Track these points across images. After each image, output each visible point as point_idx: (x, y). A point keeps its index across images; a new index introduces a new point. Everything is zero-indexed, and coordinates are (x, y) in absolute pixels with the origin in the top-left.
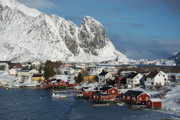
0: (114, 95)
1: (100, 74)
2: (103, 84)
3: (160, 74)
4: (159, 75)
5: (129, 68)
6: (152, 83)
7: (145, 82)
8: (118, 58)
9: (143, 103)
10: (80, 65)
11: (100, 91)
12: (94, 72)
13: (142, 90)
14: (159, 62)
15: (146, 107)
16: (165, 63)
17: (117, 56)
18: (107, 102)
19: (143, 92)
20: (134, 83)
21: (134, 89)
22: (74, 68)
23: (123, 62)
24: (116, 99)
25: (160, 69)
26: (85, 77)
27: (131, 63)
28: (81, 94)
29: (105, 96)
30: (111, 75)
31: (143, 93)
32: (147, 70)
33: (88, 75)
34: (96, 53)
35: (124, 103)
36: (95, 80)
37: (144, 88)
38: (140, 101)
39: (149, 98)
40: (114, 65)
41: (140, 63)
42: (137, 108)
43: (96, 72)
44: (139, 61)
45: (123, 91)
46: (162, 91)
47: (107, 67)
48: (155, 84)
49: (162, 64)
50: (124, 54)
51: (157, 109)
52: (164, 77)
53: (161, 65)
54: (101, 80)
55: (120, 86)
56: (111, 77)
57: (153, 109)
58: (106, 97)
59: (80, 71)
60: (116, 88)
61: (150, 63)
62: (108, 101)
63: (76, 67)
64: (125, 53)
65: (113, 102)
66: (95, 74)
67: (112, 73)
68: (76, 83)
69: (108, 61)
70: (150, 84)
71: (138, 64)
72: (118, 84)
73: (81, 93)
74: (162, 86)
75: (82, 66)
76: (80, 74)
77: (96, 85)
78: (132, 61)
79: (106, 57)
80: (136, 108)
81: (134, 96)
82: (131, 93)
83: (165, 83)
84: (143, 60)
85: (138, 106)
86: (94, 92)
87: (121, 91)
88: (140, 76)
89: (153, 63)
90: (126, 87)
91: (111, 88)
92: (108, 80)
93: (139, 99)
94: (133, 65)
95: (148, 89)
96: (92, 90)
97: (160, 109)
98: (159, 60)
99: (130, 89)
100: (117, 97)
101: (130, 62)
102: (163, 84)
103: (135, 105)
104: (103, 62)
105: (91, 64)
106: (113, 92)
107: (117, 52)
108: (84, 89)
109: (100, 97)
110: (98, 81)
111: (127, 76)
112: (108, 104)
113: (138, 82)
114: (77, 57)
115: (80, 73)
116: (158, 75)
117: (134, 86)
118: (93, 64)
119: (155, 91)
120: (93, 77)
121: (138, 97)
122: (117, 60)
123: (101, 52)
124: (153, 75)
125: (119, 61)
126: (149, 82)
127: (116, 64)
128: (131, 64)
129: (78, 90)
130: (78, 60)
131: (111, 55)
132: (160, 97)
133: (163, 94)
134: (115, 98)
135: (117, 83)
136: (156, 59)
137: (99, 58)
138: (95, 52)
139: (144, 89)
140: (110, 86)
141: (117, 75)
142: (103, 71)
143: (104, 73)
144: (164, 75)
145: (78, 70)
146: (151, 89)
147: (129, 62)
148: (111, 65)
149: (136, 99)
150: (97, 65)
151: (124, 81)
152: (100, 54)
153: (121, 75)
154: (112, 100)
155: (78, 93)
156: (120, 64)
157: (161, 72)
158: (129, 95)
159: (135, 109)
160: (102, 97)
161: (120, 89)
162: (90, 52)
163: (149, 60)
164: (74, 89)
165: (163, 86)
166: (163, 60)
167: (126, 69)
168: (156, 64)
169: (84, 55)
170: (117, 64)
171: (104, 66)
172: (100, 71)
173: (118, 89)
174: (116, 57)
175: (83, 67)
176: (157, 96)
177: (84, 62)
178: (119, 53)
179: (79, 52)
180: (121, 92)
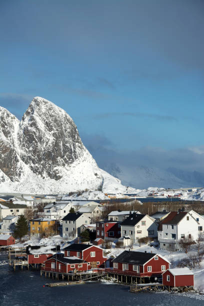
0: (94, 263)
1: (66, 219)
2: (71, 239)
3: (190, 217)
4: (188, 219)
5: (127, 205)
6: (174, 236)
7: (159, 233)
8: (104, 185)
9: (156, 279)
10: (23, 199)
11: (66, 253)
12: (52, 213)
13: (152, 250)
14: (188, 194)
15: (161, 287)
16: (199, 195)
17: (101, 180)
18: (79, 276)
19: (155, 254)
20: (137, 235)
21: (136, 249)
22: (10, 205)
23: (114, 193)
24: (98, 271)
25: (189, 207)
26: (33, 224)
27: (130, 195)
28: (23, 260)
29: (74, 265)
30: (89, 220)
31: (154, 257)
32: (163, 209)
33: (39, 221)
34: (58, 175)
35: (116, 278)
36: (54, 230)
37: (157, 246)
38: (149, 274)
39: (167, 267)
40: (96, 199)
41: (149, 195)
42: (144, 288)
43: (55, 214)
44: (147, 191)
45: (114, 252)
46: (194, 253)
47: (81, 203)
48: (179, 237)
49: (194, 198)
50: (116, 177)
51: (184, 289)
52: (199, 224)
53: (191, 199)
54: (67, 229)
55: (107, 241)
56: (88, 225)
57: (176, 290)
58: (77, 266)
59: (22, 211)
60: (98, 247)
61: (170, 195)
62: (80, 274)
63: (15, 203)
64: (118, 175)
65: (92, 276)
66: (55, 219)
67: (89, 215)
68: (13, 238)
69: (83, 192)
70: (169, 238)
71: (145, 197)
72: (103, 237)
73: (24, 259)
74: (194, 243)
75: (26, 200)
76: (22, 219)
77: (57, 240)
78: (132, 190)
79: (79, 182)
80: (141, 289)
81: (136, 264)
82: (129, 257)
83: (200, 235)
84: (156, 189)
85: (146, 286)
86: (51, 256)
87: (109, 252)
88: (148, 221)
89: (175, 196)
90: (119, 245)
91: (89, 246)
92: (82, 230)
93: (146, 271)
94: (134, 199)
95: (165, 247)
96: (47, 251)
97: (189, 290)
98: (187, 189)
99: (127, 249)
100: (100, 267)
101: (129, 193)
102: (195, 238)
103: (138, 283)
104: (71, 194)
105: (47, 197)
106: (93, 254)
107: (101, 172)
108: (30, 249)
109: (64, 267)
110: (60, 233)
111: (121, 221)
112: (81, 282)
113: (145, 234)
114: (17, 183)
115: (22, 216)
116: (185, 218)
117: (136, 241)
118: (50, 197)
119: (181, 252)
120: (51, 224)
121: (144, 265)
122: (100, 189)
123: (68, 173)
124: (174, 219)
125: (105, 191)
126: (167, 234)
127: (99, 198)
128: (131, 197)
129: (18, 252)
130: (18, 188)
131: (89, 179)
132: (190, 265)
133: (196, 259)
134: (96, 269)
135: (100, 236)
136: (181, 186)
137: (64, 184)
138: (54, 172)
139: (158, 249)
140: (87, 243)
141: (101, 220)
142: (72, 210)
143: (73, 216)
144: (198, 220)
145: (18, 211)
146: (171, 247)
147: (125, 193)
148: (89, 199)
149: (141, 270)
150: (59, 200)
151: (115, 232)
152: (64, 177)
153: (109, 219)
154: (91, 272)
155: (17, 258)
156: (107, 198)
157: (192, 212)
158: (126, 262)
159: (139, 292)
160: (69, 266)
161: (107, 248)
162: (45, 172)
163: (168, 190)
164: (8, 250)
165: (196, 242)
166: (194, 190)
167: (119, 207)
168: (182, 198)
169: (31, 180)
170: (102, 196)
171: (74, 200)
172: (65, 212)
173: (104, 250)
174: (99, 182)
175: (28, 204)
176: (184, 263)
177: (31, 194)
178: (106, 175)
179: (20, 172)
180: (108, 256)
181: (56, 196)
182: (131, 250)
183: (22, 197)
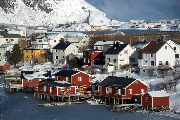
0: (81, 86)
1: (56, 48)
2: (61, 66)
3: (168, 46)
4: (166, 48)
5: (111, 36)
6: (153, 63)
7: (139, 60)
8: (90, 17)
9: (136, 100)
10: (17, 30)
11: (56, 78)
12: (44, 43)
13: (133, 75)
14: (166, 25)
15: (141, 108)
16: (177, 26)
17: (88, 13)
18: (68, 98)
19: (135, 79)
20: (119, 63)
21: (118, 74)
22: (5, 34)
23: (99, 25)
24: (85, 93)
25: (167, 37)
26: (27, 52)
27: (114, 27)
28: (18, 84)
29: (64, 88)
30: (77, 49)
31: (135, 81)
32: (144, 39)
33: (32, 49)
34: (48, 8)
35: (101, 99)
36: (46, 57)
37: (137, 72)
38: (130, 96)
39: (146, 90)
40: (83, 30)
41: (131, 27)
42: (125, 108)
43: (46, 43)
44: (129, 23)
45: (99, 77)
46: (170, 78)
47: (70, 34)
48: (157, 64)
49: (172, 29)
50: (101, 10)
51: (161, 110)
52: (175, 52)
53: (169, 30)
54: (57, 57)
55: (93, 68)
56: (76, 53)
57: (154, 110)
58: (66, 89)
59: (16, 40)
60: (85, 73)
61: (150, 26)
62: (69, 96)
63: (9, 32)
64: (103, 9)
65: (80, 98)
66: (46, 48)
67: (77, 45)
68: (8, 64)
69: (72, 24)
70: (149, 65)
71: (127, 29)
72: (89, 65)
73: (19, 82)
74: (171, 69)
75: (20, 31)
76: (16, 47)
77: (48, 67)
78: (116, 23)
79: (68, 15)
80: (123, 109)
81: (118, 87)
82: (112, 81)
83: (176, 62)
84: (137, 21)
85: (127, 106)
86: (43, 80)
87: (95, 77)
88: (130, 50)
89: (155, 27)
90: (103, 71)
91: (77, 72)
92: (71, 58)
93: (127, 93)
94: (117, 31)
95: (144, 73)
96: (39, 76)
97: (165, 109)
98: (165, 21)
99: (111, 75)
100: (87, 90)
101: (113, 25)
102: (172, 64)
103: (120, 104)
104: (60, 26)
105: (39, 28)
106: (80, 79)
107: (87, 6)
108: (24, 74)
109: (54, 89)
110: (51, 60)
111: (106, 50)
112: (70, 103)
113: (127, 61)
114: (11, 14)
115: (16, 45)
116: (163, 47)
117: (119, 68)
118: (41, 28)
119: (158, 77)
120: (43, 52)
121: (125, 88)
122: (87, 21)
123: (58, 6)
124: (154, 48)
125: (92, 23)
126: (146, 61)
127: (85, 29)
128: (115, 29)
129: (13, 76)
130: (13, 19)
131: (77, 12)
132: (166, 89)
133: (172, 83)
134: (83, 91)
135: (87, 64)
136: (160, 19)
137: (54, 17)
138: (45, 5)
139: (138, 75)
140: (75, 69)
141: (88, 49)
142: (61, 40)
143: (62, 45)
144: (175, 49)
145: (12, 40)
146: (150, 73)
147: (110, 25)
148: (77, 30)
149: (123, 93)
150: (49, 32)
151: (100, 60)
152: (55, 10)
153: (95, 49)
154: (78, 94)
155: (12, 82)
156: (94, 30)
157: (169, 42)
158: (109, 85)
159: (121, 111)
160: (59, 89)
161: (92, 74)
162: (36, 5)
163: (148, 22)
164: (4, 74)
165: (172, 68)
166: (173, 22)
167: (103, 37)
168: (161, 29)
169: (24, 11)
170: (88, 28)
171: (63, 31)
172: (55, 41)
173: (90, 75)
174: (85, 16)
175: (22, 34)
176: (161, 87)
177: (24, 25)
178: (92, 8)
179: (13, 4)
180: (94, 81)
181: (47, 27)
182: (114, 76)
183: (16, 27)
